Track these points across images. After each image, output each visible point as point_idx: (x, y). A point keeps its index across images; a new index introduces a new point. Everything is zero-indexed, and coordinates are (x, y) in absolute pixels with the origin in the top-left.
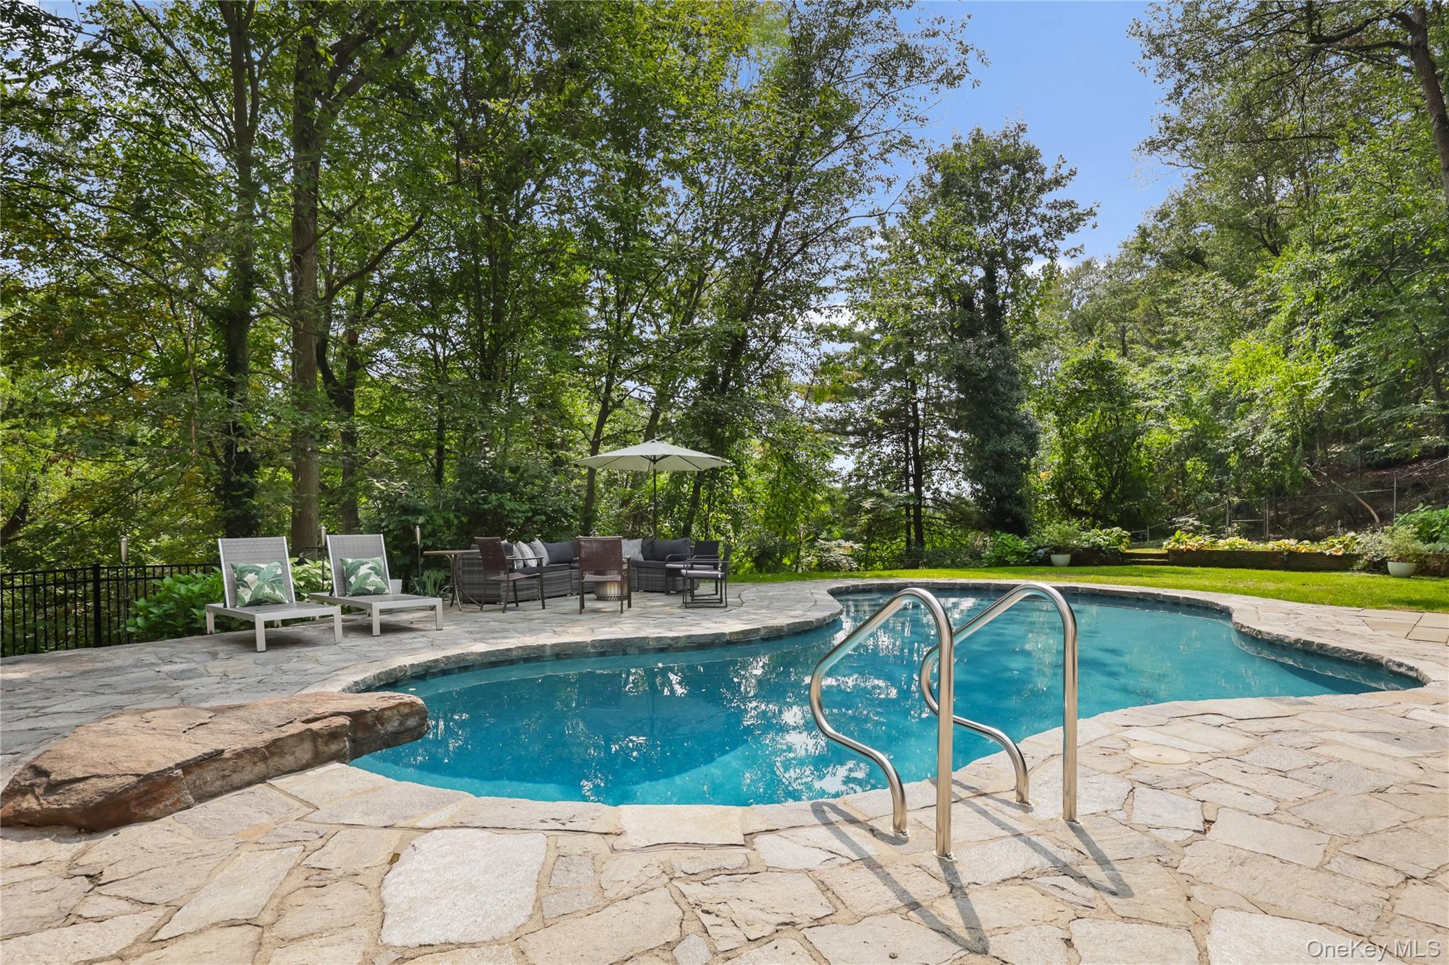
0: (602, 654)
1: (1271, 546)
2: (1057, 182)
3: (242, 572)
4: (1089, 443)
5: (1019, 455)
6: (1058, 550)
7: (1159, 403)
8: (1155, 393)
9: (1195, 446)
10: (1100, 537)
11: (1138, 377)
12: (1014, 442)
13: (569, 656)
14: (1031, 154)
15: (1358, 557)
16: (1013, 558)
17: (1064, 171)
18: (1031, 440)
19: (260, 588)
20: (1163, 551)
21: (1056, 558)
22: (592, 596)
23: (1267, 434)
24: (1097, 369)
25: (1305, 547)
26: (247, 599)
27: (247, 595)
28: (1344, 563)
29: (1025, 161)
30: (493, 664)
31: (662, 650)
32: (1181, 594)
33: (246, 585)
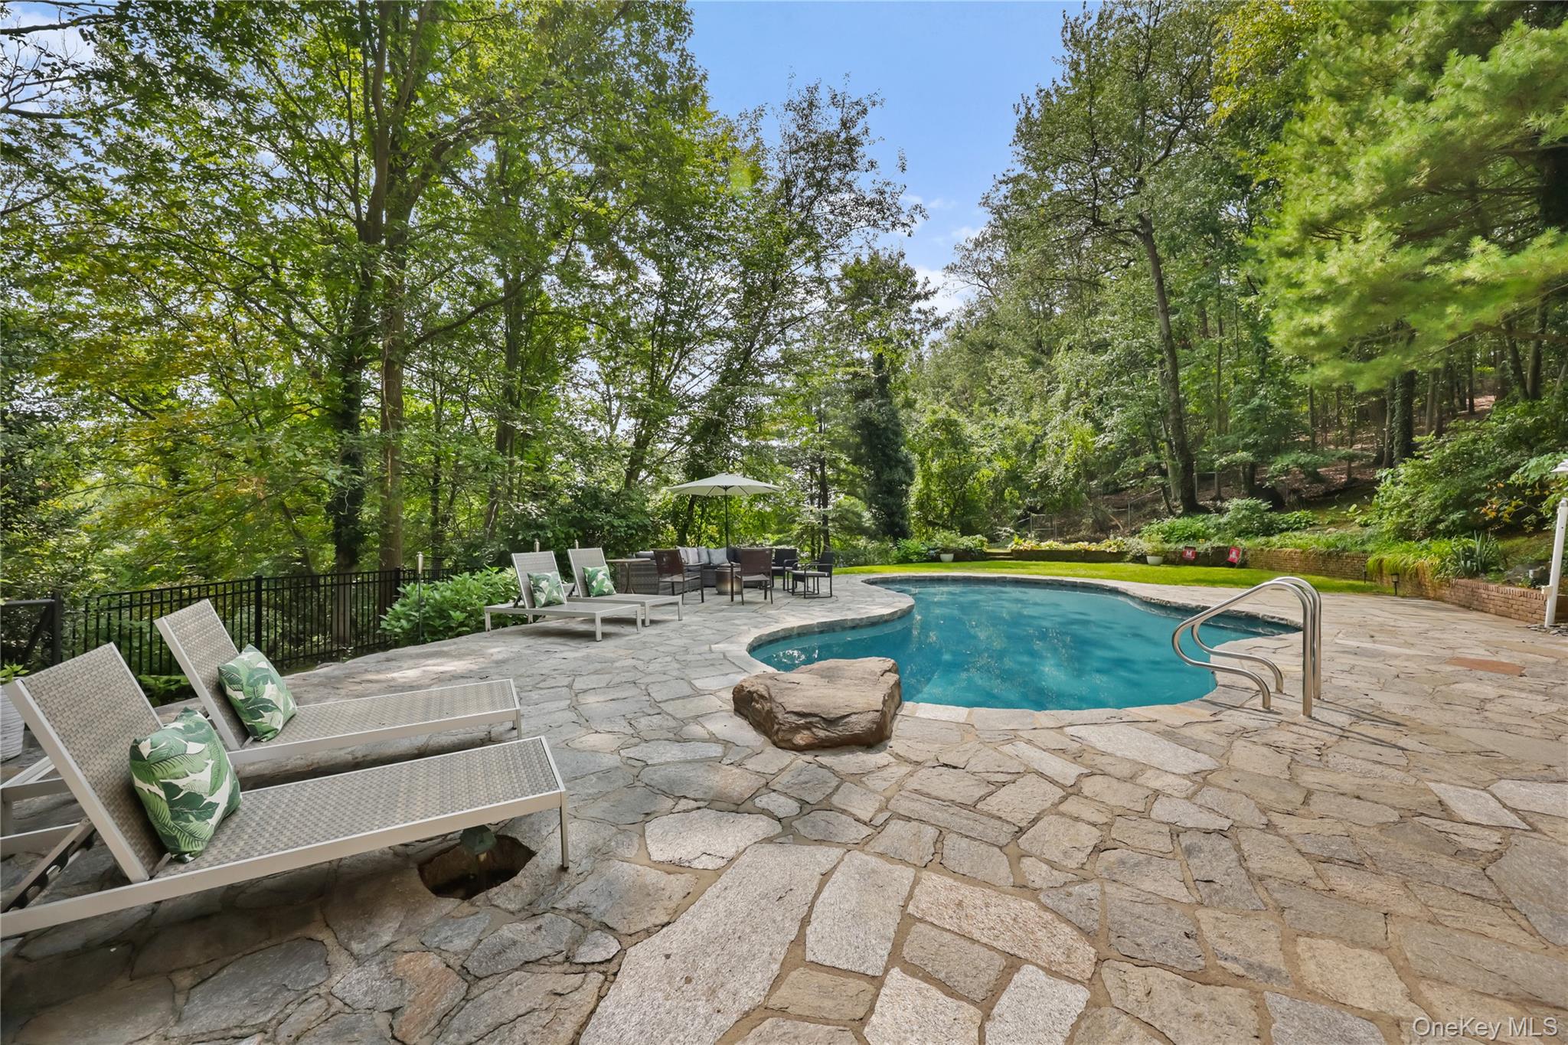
0: (821, 632)
1: (1073, 546)
2: (926, 297)
3: (538, 580)
4: (940, 477)
5: (901, 483)
6: (946, 550)
7: (988, 450)
8: (984, 443)
9: (1014, 477)
10: (967, 542)
11: (970, 430)
12: (899, 474)
13: (805, 634)
14: (910, 273)
15: (1126, 553)
16: (915, 557)
17: (930, 287)
18: (910, 473)
19: (551, 592)
20: (1008, 550)
21: (944, 556)
22: (714, 590)
23: (1059, 472)
24: (948, 425)
25: (1093, 547)
26: (543, 601)
27: (542, 598)
28: (1118, 557)
29: (906, 277)
30: (771, 642)
31: (853, 628)
32: (1079, 580)
33: (541, 590)
